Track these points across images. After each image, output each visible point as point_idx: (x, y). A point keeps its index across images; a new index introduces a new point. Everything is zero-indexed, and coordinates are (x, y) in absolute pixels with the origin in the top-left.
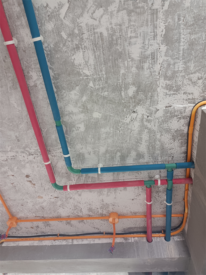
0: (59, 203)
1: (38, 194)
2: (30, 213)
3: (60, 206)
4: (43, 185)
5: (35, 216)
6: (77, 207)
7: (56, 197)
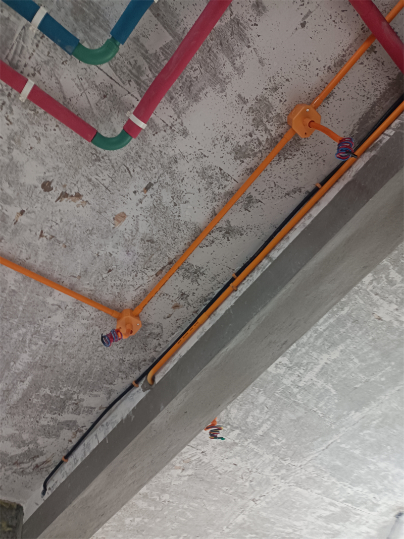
0: (166, 198)
1: (109, 215)
2: (139, 275)
3: (175, 205)
4: (93, 179)
5: (157, 275)
6: (210, 173)
7: (147, 189)
